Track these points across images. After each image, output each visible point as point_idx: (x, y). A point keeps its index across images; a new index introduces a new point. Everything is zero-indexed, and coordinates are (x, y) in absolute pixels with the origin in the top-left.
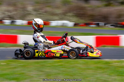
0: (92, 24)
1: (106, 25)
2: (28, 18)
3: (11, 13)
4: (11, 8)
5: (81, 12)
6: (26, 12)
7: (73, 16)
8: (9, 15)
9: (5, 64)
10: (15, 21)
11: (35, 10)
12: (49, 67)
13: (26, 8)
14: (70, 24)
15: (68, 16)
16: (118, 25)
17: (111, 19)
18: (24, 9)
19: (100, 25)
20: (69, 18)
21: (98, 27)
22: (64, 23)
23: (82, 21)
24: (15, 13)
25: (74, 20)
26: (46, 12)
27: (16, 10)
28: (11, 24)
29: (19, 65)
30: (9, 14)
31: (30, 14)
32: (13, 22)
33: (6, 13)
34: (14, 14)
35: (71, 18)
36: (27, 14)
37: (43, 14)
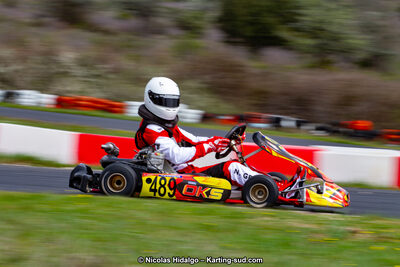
0: (257, 119)
1: (303, 127)
2: (59, 88)
3: (6, 66)
4: (6, 52)
5: (229, 81)
6: (55, 69)
7: (201, 89)
10: (18, 94)
11: (83, 63)
12: (44, 212)
14: (189, 115)
15: (184, 89)
16: (341, 129)
17: (319, 108)
18: (49, 55)
19: (284, 123)
21: (277, 130)
23: (226, 108)
24: (20, 67)
25: (202, 104)
26: (116, 71)
27: (24, 59)
28: (4, 101)
31: (65, 74)
32: (9, 95)
34: (16, 71)
35: (195, 96)
36: (57, 73)
37: (107, 78)
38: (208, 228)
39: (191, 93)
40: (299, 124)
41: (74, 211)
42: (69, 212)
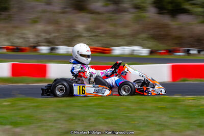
0: (178, 51)
1: (201, 53)
3: (50, 35)
4: (50, 28)
5: (162, 33)
6: (74, 34)
7: (148, 38)
8: (46, 39)
9: (9, 103)
10: (57, 48)
11: (88, 30)
12: (79, 107)
13: (75, 27)
14: (144, 52)
15: (139, 39)
18: (71, 27)
19: (191, 52)
20: (141, 42)
21: (188, 55)
22: (134, 50)
23: (162, 47)
24: (57, 35)
25: (149, 46)
26: (105, 33)
27: (58, 31)
28: (51, 52)
29: (32, 105)
30: (48, 37)
31: (80, 36)
32: (52, 49)
33: (43, 34)
34: (55, 37)
35: (146, 42)
36: (76, 36)
37: (100, 36)
38: (161, 108)
39: (143, 41)
40: (199, 52)
41: (94, 105)
42: (91, 105)
